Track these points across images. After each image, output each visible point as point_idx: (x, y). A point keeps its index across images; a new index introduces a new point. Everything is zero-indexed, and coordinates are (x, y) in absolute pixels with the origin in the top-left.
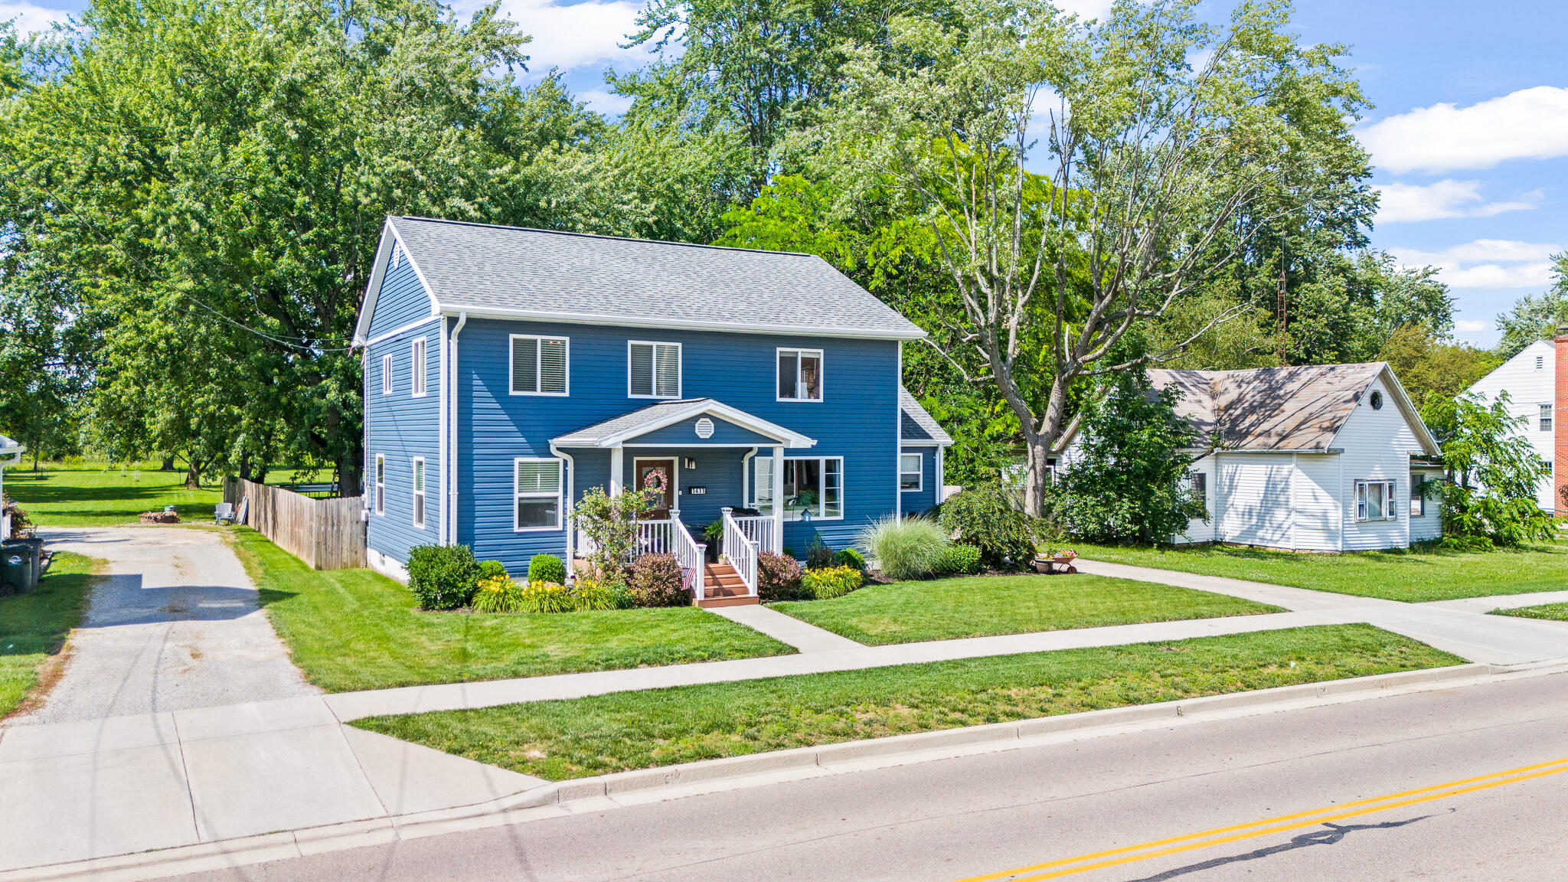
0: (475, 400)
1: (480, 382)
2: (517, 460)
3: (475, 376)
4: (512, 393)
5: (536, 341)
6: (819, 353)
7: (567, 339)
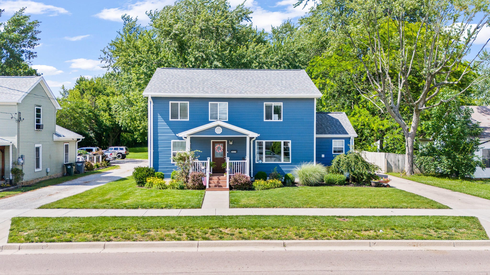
0: (159, 122)
1: (160, 117)
2: (172, 141)
3: (159, 115)
4: (170, 120)
5: (178, 103)
6: (281, 104)
7: (188, 102)
